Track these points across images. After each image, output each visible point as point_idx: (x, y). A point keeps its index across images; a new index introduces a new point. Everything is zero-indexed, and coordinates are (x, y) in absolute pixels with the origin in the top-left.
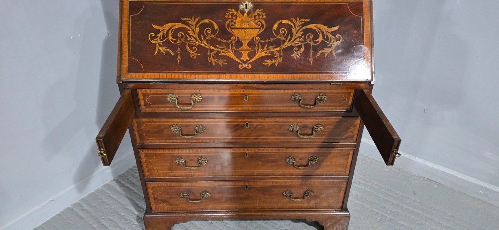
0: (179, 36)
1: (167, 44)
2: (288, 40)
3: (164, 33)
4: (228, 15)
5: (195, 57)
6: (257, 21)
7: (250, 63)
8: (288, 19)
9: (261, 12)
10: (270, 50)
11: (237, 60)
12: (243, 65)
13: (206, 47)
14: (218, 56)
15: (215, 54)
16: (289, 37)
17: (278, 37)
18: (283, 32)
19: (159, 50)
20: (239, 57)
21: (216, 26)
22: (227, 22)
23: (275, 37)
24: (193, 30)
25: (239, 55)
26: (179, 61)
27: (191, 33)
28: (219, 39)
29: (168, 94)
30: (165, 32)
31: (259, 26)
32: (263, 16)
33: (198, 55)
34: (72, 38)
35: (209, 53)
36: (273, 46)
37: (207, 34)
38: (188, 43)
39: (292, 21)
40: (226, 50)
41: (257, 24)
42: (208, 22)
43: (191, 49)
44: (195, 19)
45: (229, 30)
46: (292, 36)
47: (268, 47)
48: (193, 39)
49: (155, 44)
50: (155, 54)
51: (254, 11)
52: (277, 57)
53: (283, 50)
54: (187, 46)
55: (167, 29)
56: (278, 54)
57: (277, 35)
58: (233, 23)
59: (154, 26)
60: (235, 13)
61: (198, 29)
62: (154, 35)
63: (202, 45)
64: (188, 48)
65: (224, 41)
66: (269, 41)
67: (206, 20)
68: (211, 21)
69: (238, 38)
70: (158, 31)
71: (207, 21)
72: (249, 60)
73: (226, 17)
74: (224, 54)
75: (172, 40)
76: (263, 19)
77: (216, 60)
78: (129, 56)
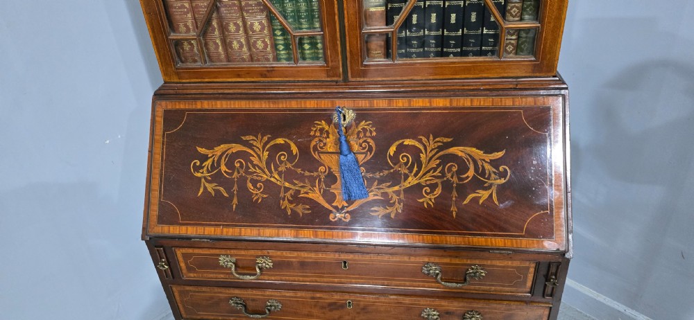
0: (237, 165)
1: (217, 178)
2: (412, 174)
3: (214, 161)
4: (315, 131)
5: (260, 201)
6: (361, 141)
7: (347, 212)
8: (414, 137)
9: (368, 125)
10: (382, 191)
11: (327, 206)
12: (338, 215)
13: (279, 183)
14: (296, 199)
15: (292, 196)
16: (415, 169)
17: (396, 167)
18: (405, 159)
19: (205, 188)
20: (330, 202)
21: (295, 149)
22: (313, 143)
23: (393, 168)
24: (259, 156)
25: (330, 198)
26: (234, 206)
27: (255, 160)
28: (299, 171)
29: (219, 255)
30: (216, 159)
31: (364, 148)
32: (371, 132)
33: (265, 196)
34: (108, 142)
35: (282, 195)
36: (388, 184)
37: (281, 162)
38: (249, 177)
39: (420, 141)
40: (310, 189)
41: (361, 146)
42: (283, 142)
43: (254, 185)
44: (262, 138)
45: (316, 156)
46: (420, 168)
47: (378, 185)
48: (258, 171)
49: (200, 179)
50: (200, 194)
51: (357, 125)
52: (394, 203)
53: (404, 190)
54: (248, 181)
55: (219, 154)
56: (395, 198)
57: (395, 164)
58: (322, 145)
59: (199, 149)
60: (327, 128)
61: (266, 154)
62: (198, 164)
63: (272, 179)
64: (250, 185)
65: (307, 173)
66: (382, 174)
67: (280, 139)
68: (287, 140)
69: (330, 168)
70: (205, 158)
71: (280, 141)
72: (347, 207)
73: (312, 133)
74: (306, 196)
75: (225, 172)
76: (372, 138)
77: (292, 206)
78: (160, 198)
